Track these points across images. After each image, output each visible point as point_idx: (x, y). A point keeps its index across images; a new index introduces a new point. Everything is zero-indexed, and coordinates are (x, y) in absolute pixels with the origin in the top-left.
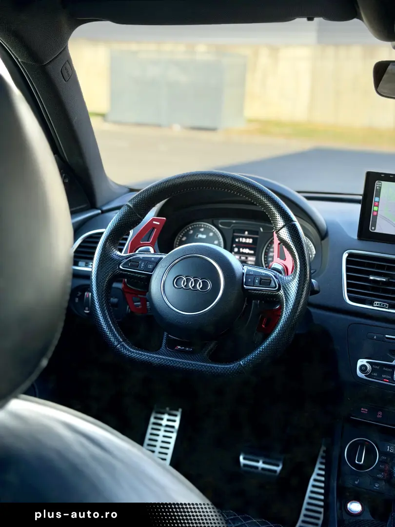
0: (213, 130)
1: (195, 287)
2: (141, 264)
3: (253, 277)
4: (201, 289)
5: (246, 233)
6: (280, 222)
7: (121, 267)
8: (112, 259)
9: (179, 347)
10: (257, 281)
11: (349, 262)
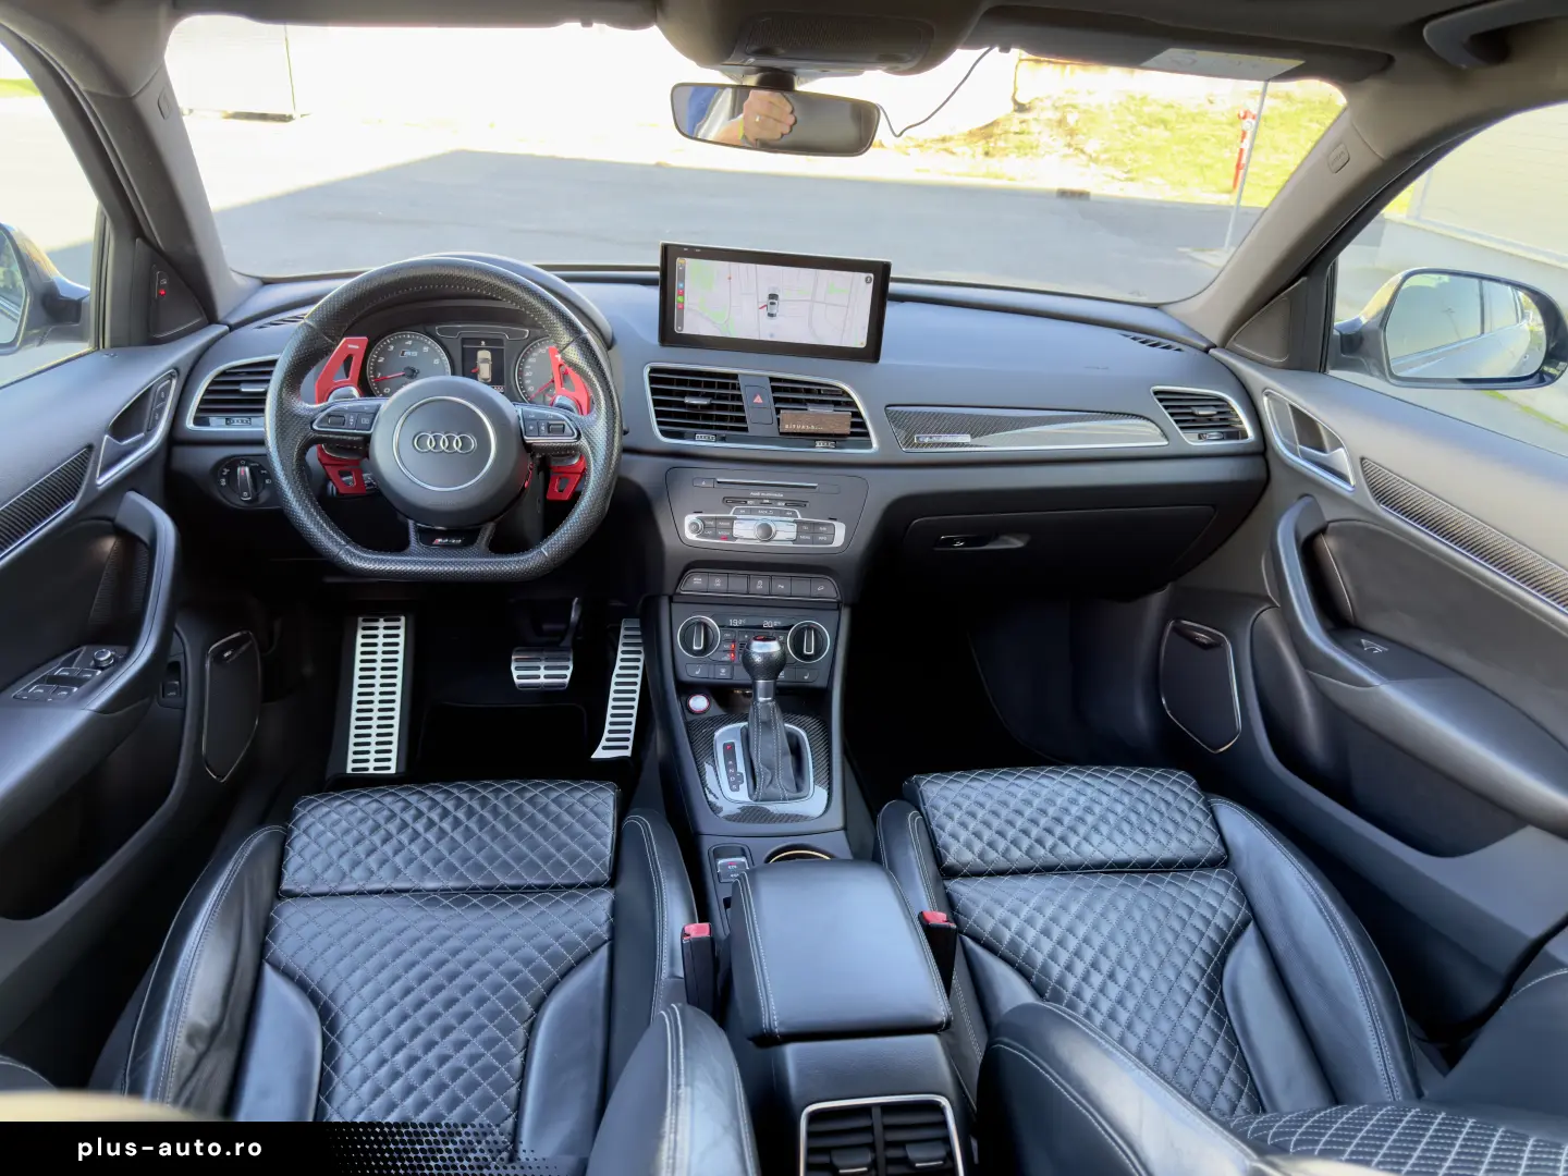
1: (450, 447)
2: (349, 418)
3: (535, 423)
4: (461, 449)
5: (483, 343)
6: (566, 337)
7: (315, 427)
8: (298, 416)
9: (440, 540)
10: (543, 428)
11: (653, 380)
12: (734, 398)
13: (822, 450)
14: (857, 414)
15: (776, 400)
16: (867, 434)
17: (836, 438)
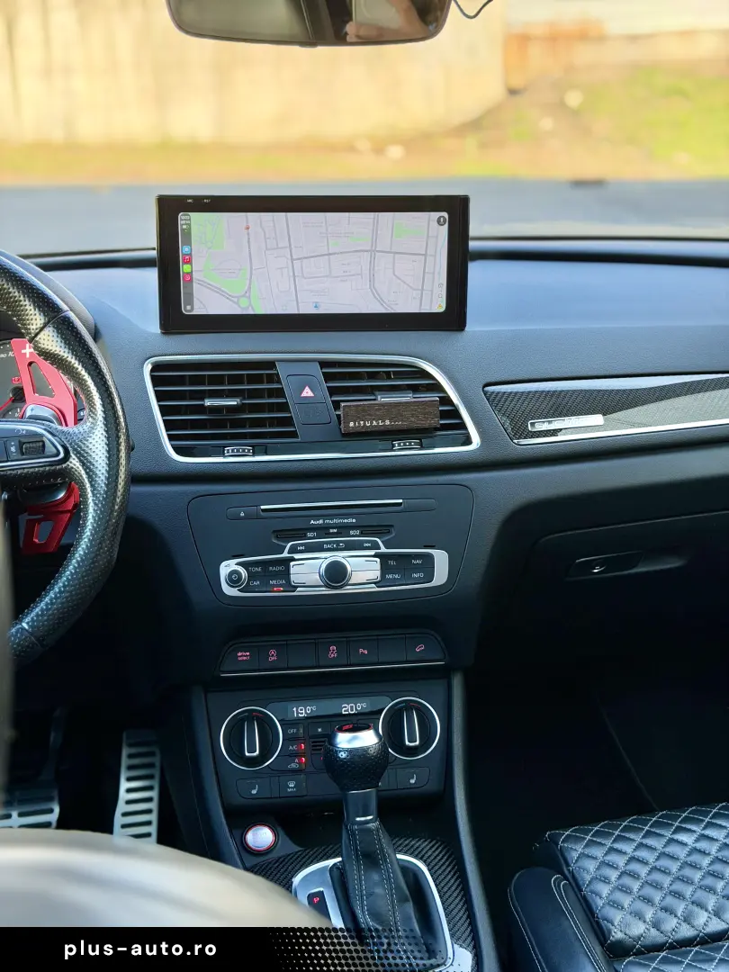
3: (2, 443)
10: (13, 449)
11: (156, 381)
12: (272, 393)
13: (405, 452)
14: (446, 400)
15: (332, 391)
16: (463, 426)
17: (422, 435)
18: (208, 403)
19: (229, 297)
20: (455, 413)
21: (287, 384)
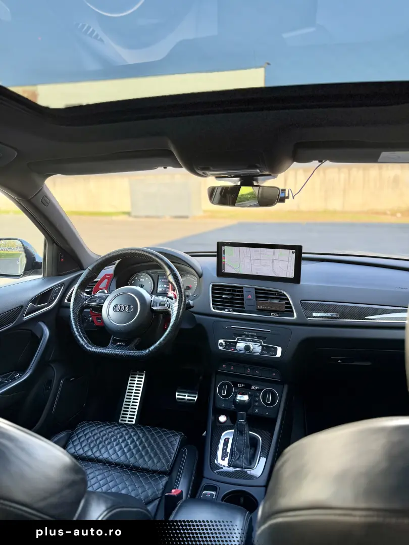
0: (186, 217)
1: (124, 310)
2: (98, 300)
3: (156, 302)
4: (128, 311)
6: (168, 272)
7: (86, 302)
8: (81, 298)
9: (119, 343)
10: (158, 304)
11: (213, 289)
12: (240, 295)
13: (273, 317)
14: (289, 304)
15: (257, 297)
16: (293, 312)
18: (224, 296)
19: (233, 268)
20: (291, 308)
21: (245, 293)
